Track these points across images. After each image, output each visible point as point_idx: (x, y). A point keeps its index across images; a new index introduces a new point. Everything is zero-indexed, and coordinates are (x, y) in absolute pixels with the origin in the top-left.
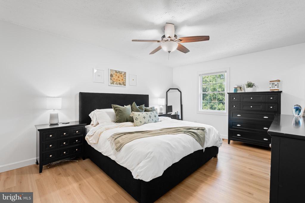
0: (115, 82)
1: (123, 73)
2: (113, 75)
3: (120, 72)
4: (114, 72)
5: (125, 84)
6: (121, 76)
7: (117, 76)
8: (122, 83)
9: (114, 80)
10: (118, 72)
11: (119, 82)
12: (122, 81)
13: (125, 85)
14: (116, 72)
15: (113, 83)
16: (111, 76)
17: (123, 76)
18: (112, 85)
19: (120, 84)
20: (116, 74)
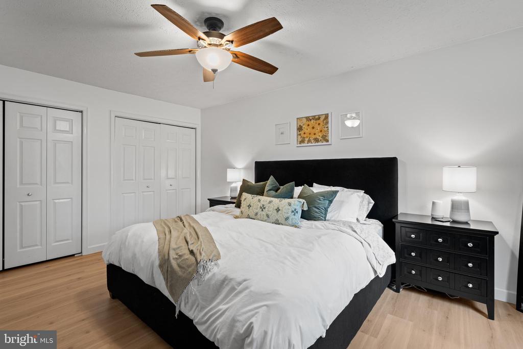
0: (307, 140)
1: (322, 118)
2: (303, 127)
3: (317, 117)
4: (305, 120)
5: (327, 138)
6: (319, 124)
7: (311, 126)
8: (320, 138)
9: (305, 136)
10: (311, 118)
11: (314, 137)
12: (320, 134)
13: (327, 141)
14: (308, 119)
15: (302, 141)
16: (300, 129)
17: (322, 123)
18: (302, 145)
19: (317, 140)
20: (308, 123)
